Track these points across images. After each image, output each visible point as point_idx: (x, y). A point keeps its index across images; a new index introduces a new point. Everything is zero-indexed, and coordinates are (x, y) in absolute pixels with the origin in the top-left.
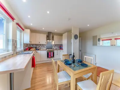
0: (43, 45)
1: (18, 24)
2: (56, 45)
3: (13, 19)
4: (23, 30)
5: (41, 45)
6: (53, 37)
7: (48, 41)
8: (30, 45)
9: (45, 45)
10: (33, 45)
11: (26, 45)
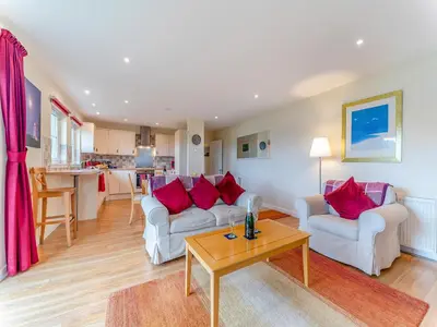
0: (127, 157)
1: (73, 118)
2: (161, 158)
3: (66, 112)
4: (80, 125)
5: (121, 157)
6: (153, 138)
7: (141, 147)
8: (94, 156)
9: (133, 157)
10: (101, 157)
11: (85, 156)
